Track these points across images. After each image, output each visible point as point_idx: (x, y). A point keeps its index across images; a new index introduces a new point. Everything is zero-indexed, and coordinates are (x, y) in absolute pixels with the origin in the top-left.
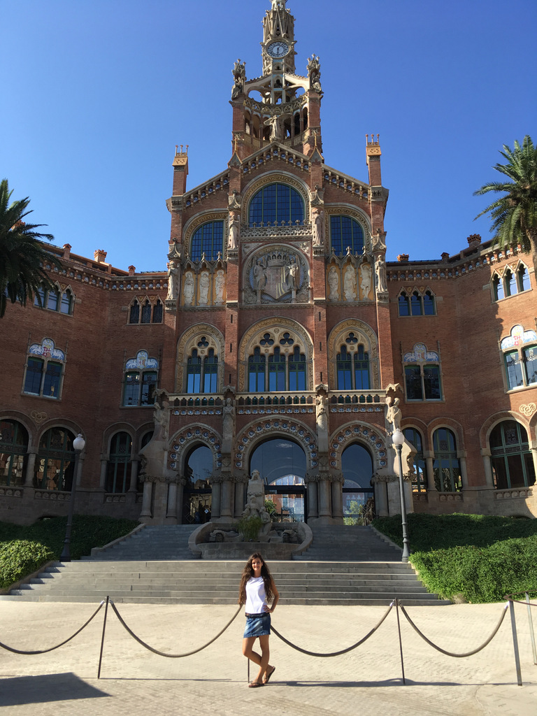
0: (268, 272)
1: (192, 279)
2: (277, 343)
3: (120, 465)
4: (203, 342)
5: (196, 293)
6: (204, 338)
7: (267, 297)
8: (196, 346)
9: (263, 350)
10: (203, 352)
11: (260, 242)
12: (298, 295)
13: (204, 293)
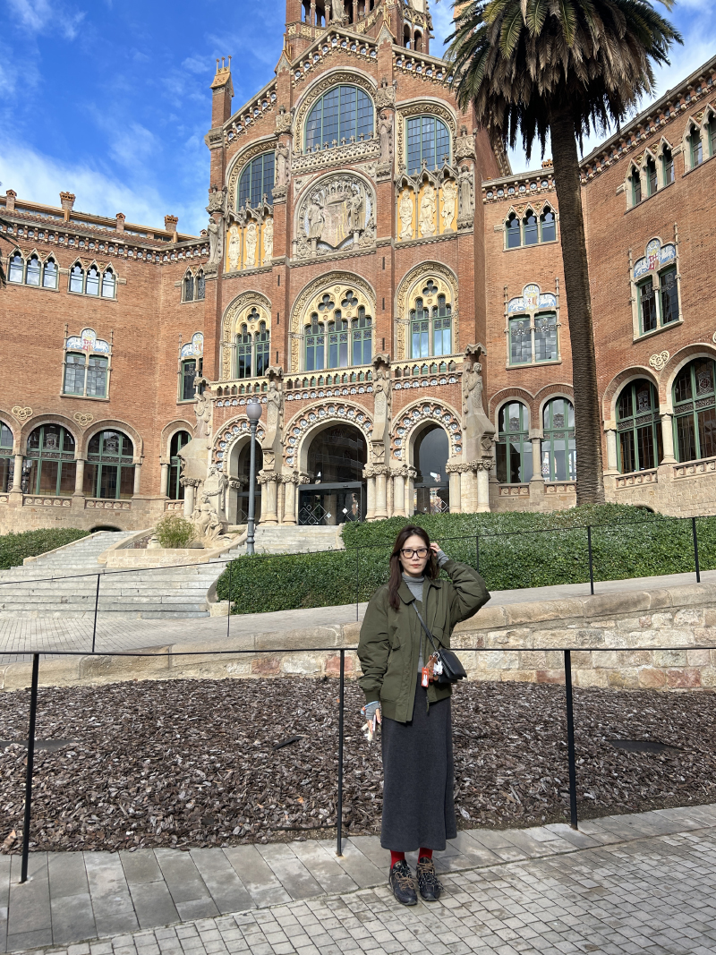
0: (325, 211)
1: (238, 235)
2: (338, 305)
4: (253, 315)
5: (242, 253)
6: (254, 309)
7: (323, 247)
8: (245, 320)
9: (321, 319)
10: (254, 327)
11: (315, 172)
12: (361, 238)
13: (251, 250)
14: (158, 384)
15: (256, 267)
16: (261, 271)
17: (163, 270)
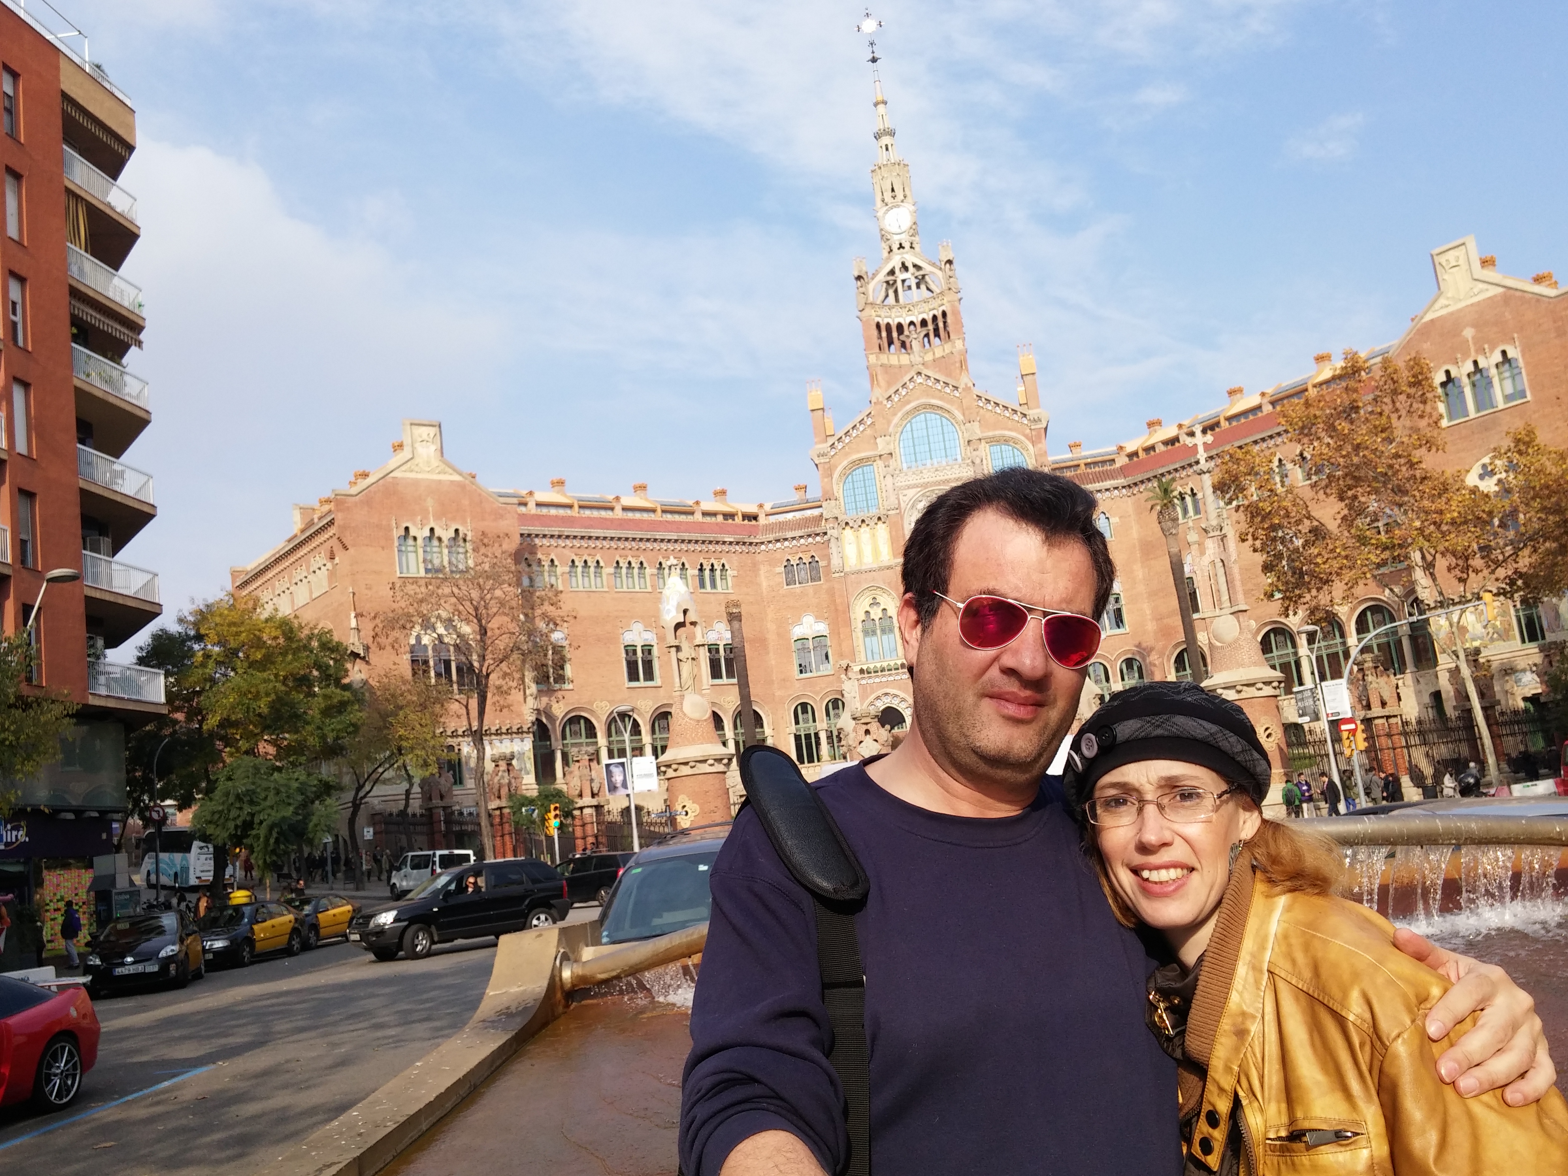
1: (852, 537)
3: (808, 736)
4: (875, 603)
5: (860, 553)
6: (875, 598)
8: (868, 609)
10: (876, 613)
11: (918, 487)
13: (867, 551)
14: (773, 662)
15: (875, 566)
16: (881, 569)
17: (759, 558)
